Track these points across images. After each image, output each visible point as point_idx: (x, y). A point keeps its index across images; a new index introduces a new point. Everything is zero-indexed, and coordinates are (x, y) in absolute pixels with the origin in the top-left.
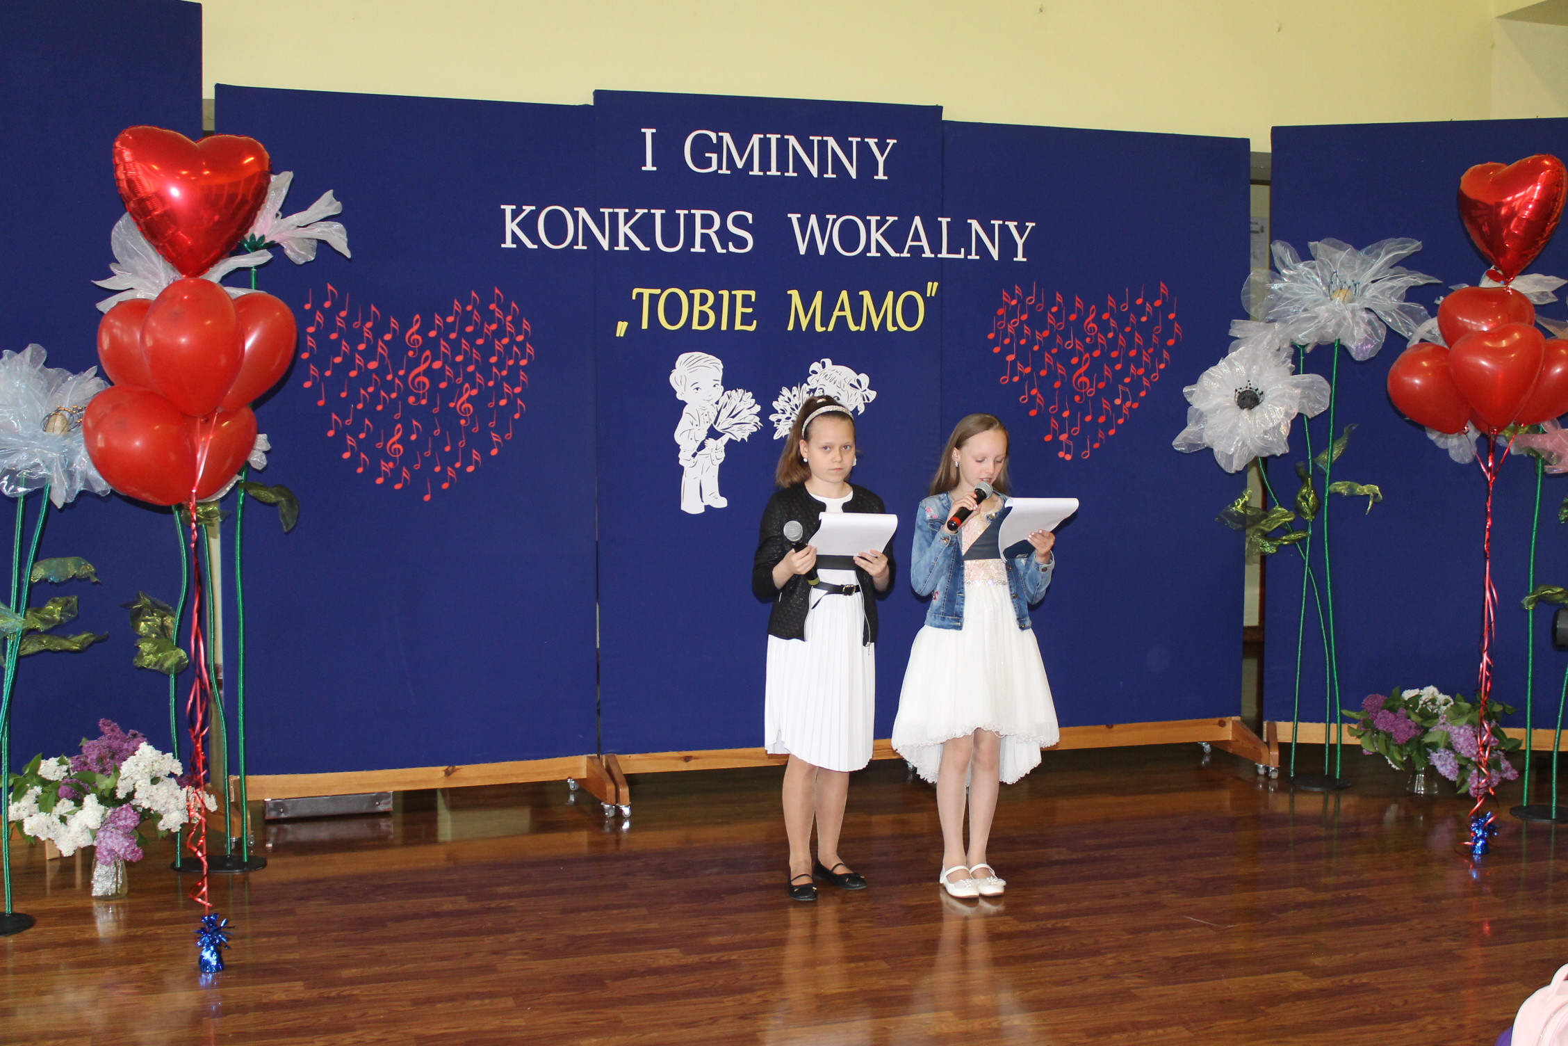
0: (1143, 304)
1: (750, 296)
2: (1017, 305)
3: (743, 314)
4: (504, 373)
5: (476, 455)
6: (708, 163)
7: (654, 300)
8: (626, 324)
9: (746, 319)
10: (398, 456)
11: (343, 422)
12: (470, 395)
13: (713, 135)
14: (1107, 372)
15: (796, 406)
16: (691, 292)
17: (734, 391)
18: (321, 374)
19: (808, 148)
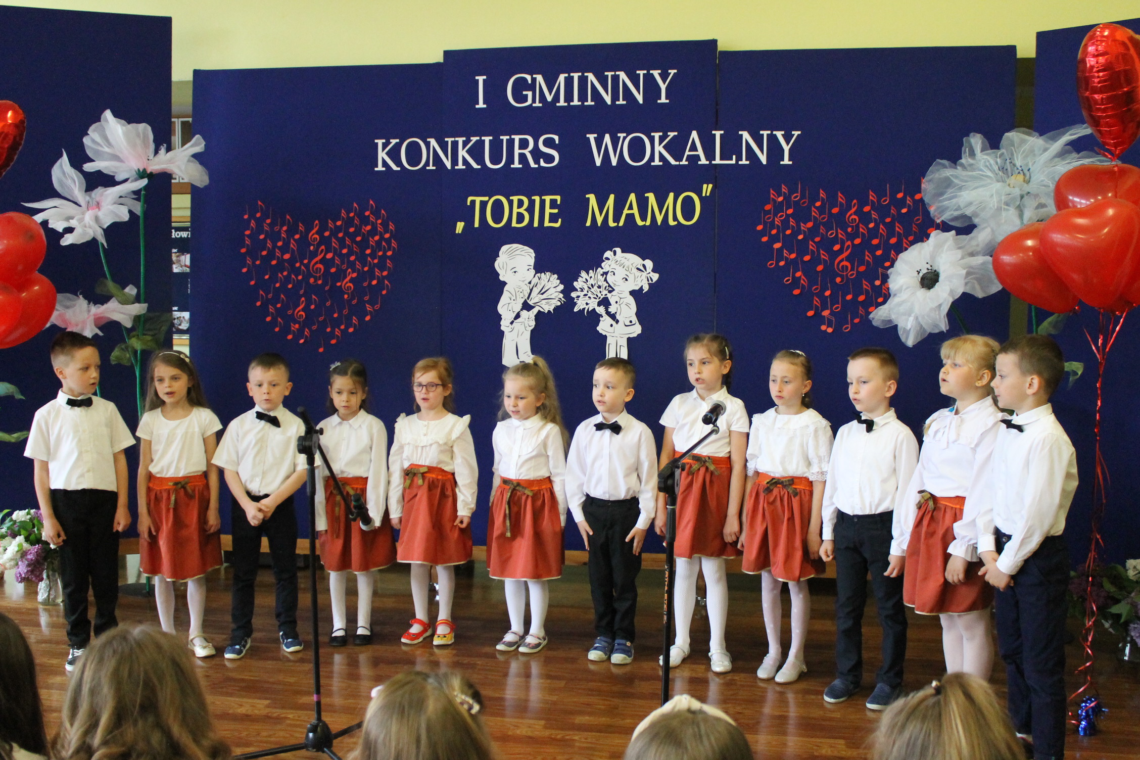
0: (904, 197)
1: (556, 200)
2: (782, 202)
3: (551, 214)
4: (376, 261)
5: (355, 320)
6: (525, 98)
7: (484, 205)
8: (463, 224)
9: (553, 218)
10: (302, 320)
11: (266, 296)
12: (351, 277)
13: (529, 78)
14: (868, 257)
15: (592, 285)
16: (511, 198)
17: (543, 274)
18: (254, 263)
19: (603, 82)
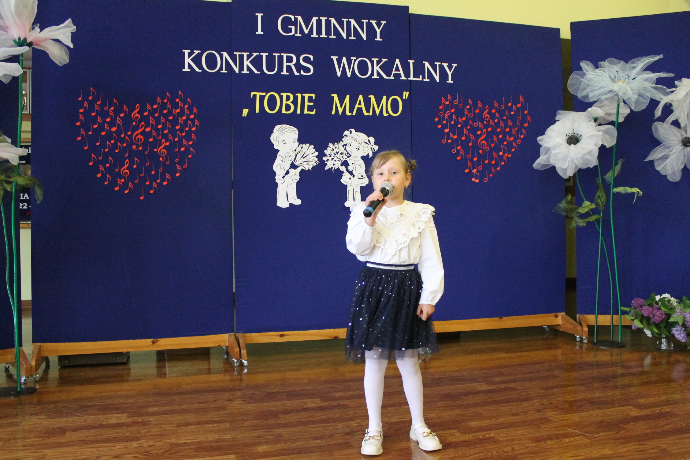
0: (512, 106)
1: (312, 97)
2: (449, 104)
3: (308, 106)
4: (183, 134)
5: (168, 176)
6: (290, 30)
7: (262, 98)
8: (247, 110)
9: (310, 108)
10: (126, 176)
11: (98, 158)
12: (165, 145)
13: (292, 17)
14: (495, 139)
15: (337, 152)
16: (281, 94)
17: (304, 145)
18: (87, 134)
19: (341, 24)
